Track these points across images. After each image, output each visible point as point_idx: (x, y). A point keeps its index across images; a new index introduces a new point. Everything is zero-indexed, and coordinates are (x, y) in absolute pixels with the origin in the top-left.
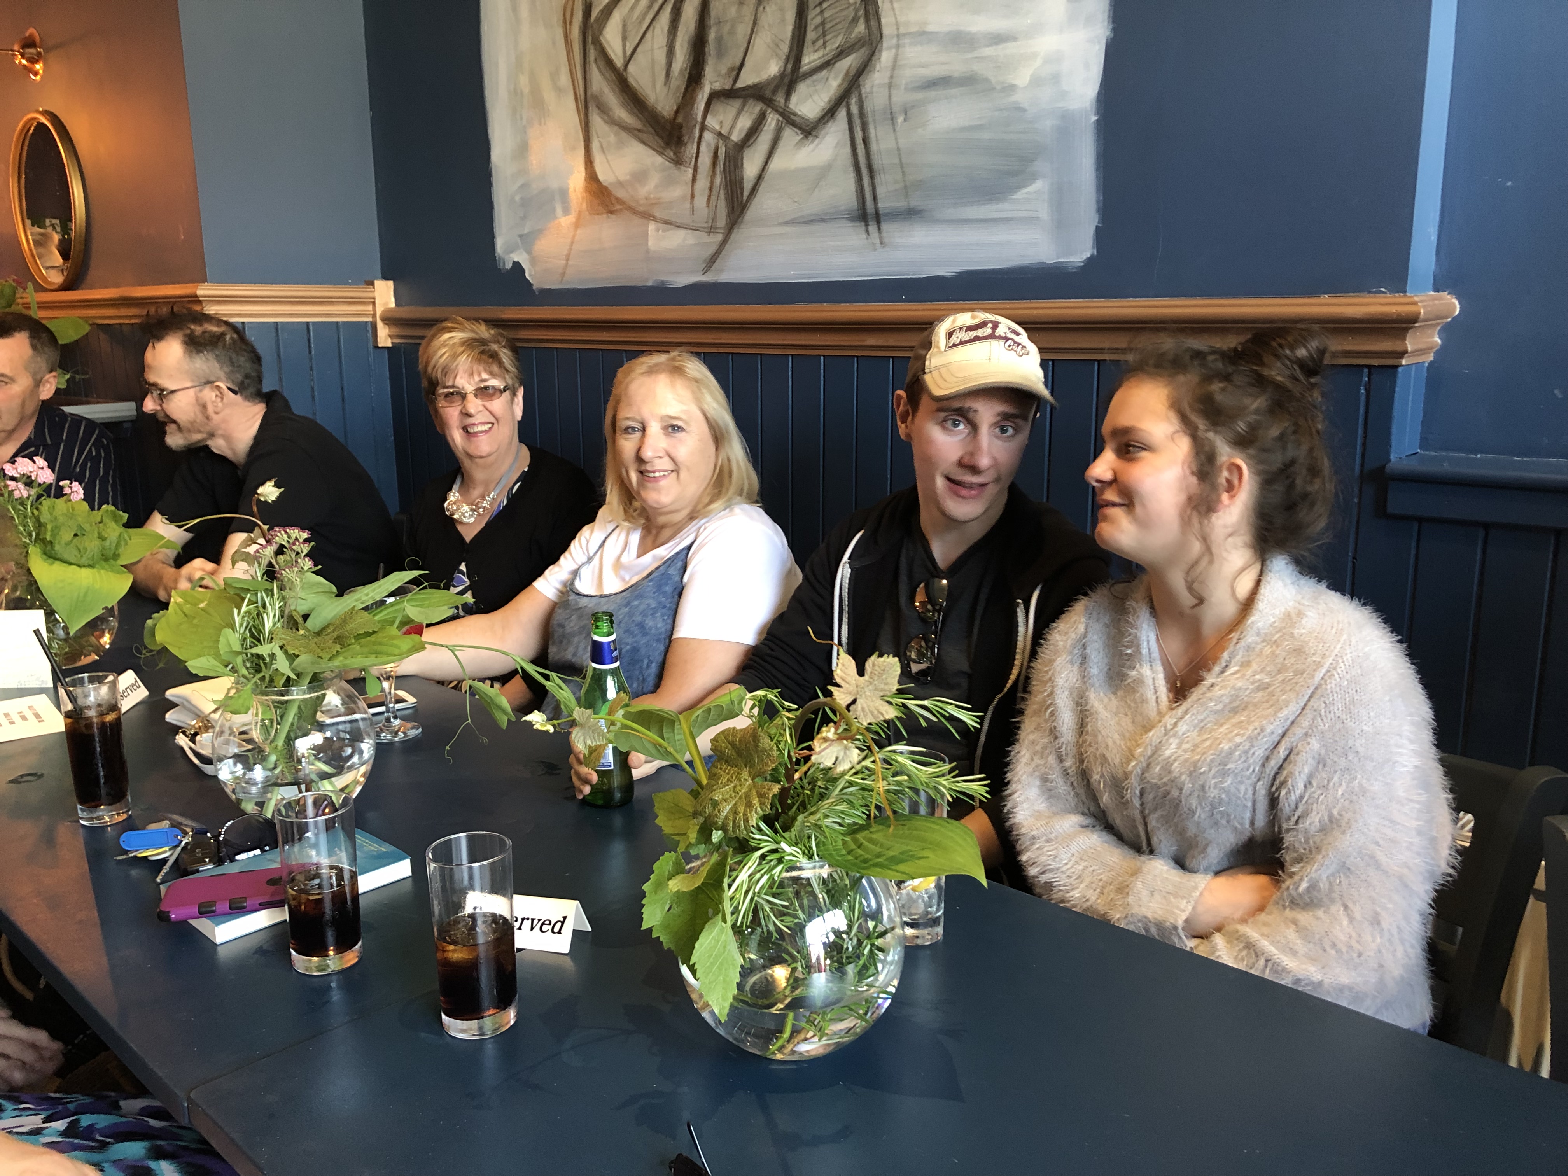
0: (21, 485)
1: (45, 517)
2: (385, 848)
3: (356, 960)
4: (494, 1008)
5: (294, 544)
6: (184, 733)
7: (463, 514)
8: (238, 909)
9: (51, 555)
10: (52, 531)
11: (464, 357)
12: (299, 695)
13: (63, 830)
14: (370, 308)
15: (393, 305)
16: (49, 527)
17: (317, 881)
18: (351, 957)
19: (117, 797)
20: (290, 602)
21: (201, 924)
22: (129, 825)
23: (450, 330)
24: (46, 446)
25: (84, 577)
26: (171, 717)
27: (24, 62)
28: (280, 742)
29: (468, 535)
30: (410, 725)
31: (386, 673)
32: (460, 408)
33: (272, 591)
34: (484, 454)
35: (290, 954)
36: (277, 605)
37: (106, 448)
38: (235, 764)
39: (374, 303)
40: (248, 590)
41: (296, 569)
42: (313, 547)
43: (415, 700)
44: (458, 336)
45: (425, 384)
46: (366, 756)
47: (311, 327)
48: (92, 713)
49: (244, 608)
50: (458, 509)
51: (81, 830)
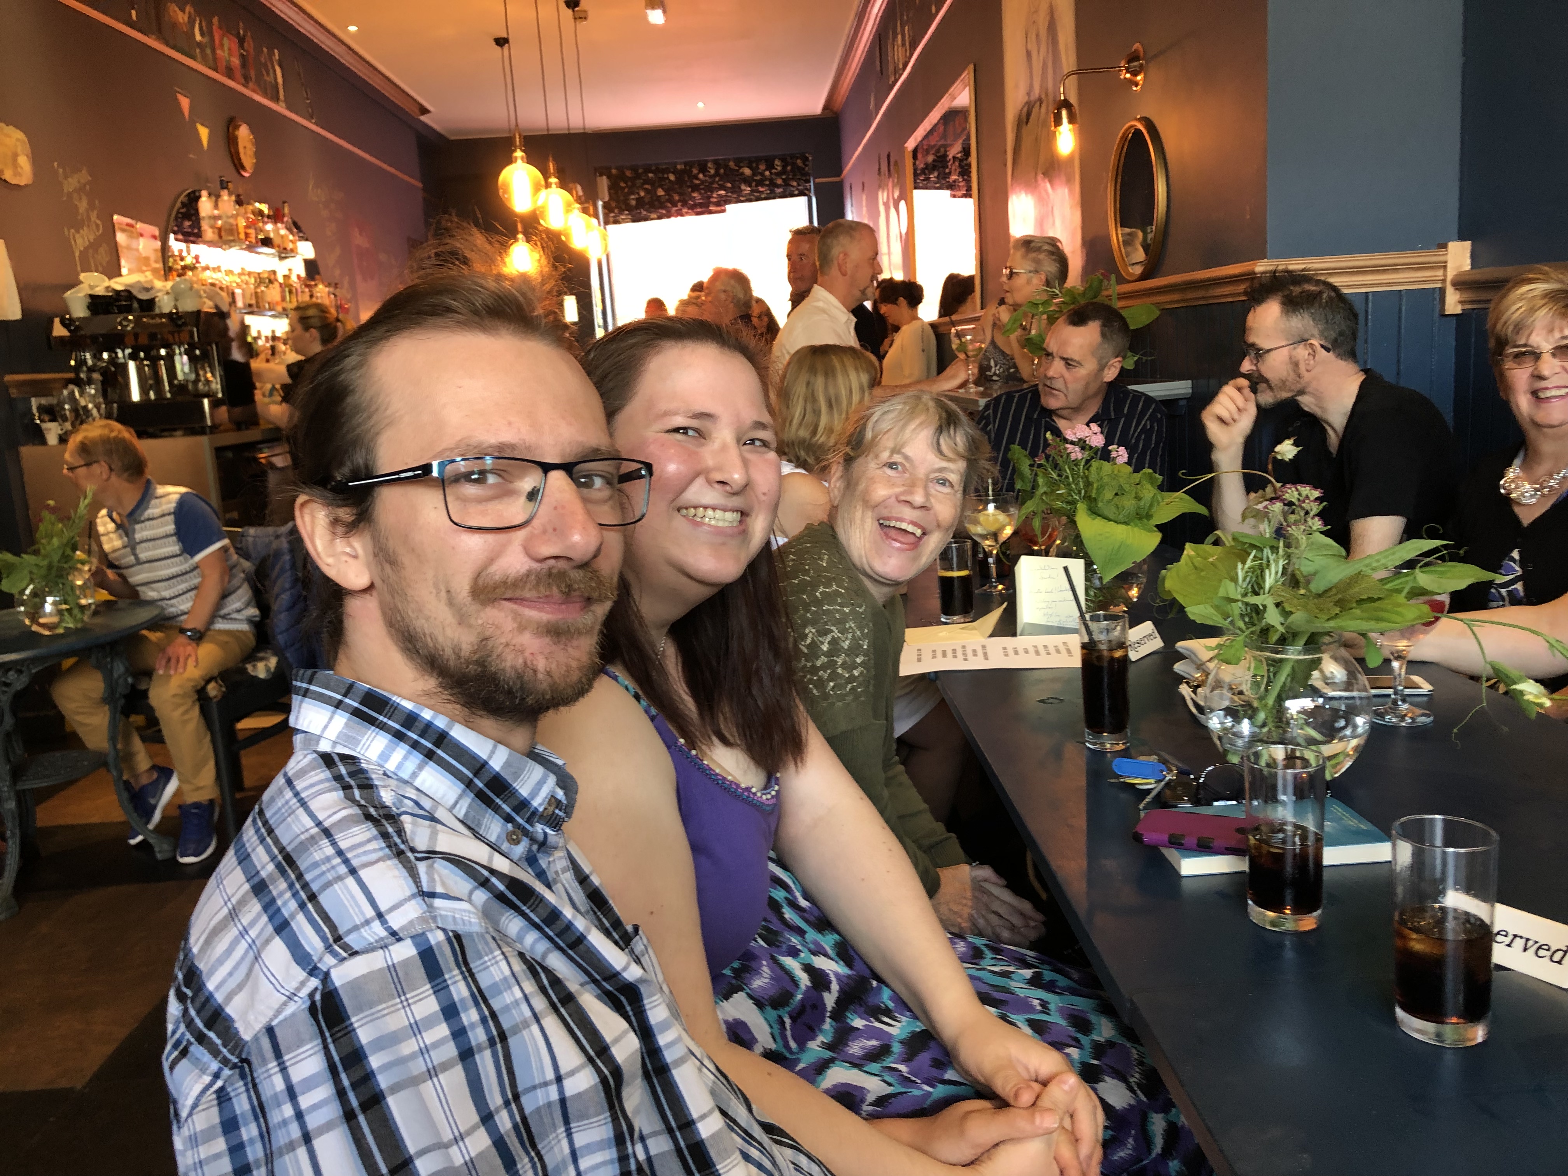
0: (1077, 449)
1: (1093, 477)
2: (1365, 826)
3: (1315, 926)
4: (1459, 1017)
5: (1304, 502)
6: (1187, 683)
7: (1522, 494)
8: (1205, 848)
9: (1094, 512)
10: (1097, 489)
11: (1543, 312)
12: (1293, 654)
13: (1071, 750)
14: (1440, 273)
15: (1468, 268)
16: (1095, 486)
17: (1281, 835)
18: (1308, 923)
19: (1118, 728)
20: (1294, 560)
21: (1171, 854)
22: (1125, 754)
23: (1530, 281)
24: (1110, 420)
25: (1119, 532)
26: (1178, 667)
27: (1128, 75)
28: (1271, 701)
29: (1527, 518)
30: (1419, 711)
31: (1397, 651)
32: (1530, 370)
33: (1277, 548)
34: (1556, 423)
35: (1247, 904)
36: (1281, 563)
37: (1159, 422)
38: (1226, 716)
39: (1445, 267)
40: (1253, 546)
41: (1303, 527)
42: (1324, 507)
43: (1431, 688)
44: (1541, 287)
45: (1492, 343)
46: (1360, 730)
47: (1370, 298)
48: (1103, 647)
49: (1249, 563)
50: (1517, 488)
51: (1086, 752)
